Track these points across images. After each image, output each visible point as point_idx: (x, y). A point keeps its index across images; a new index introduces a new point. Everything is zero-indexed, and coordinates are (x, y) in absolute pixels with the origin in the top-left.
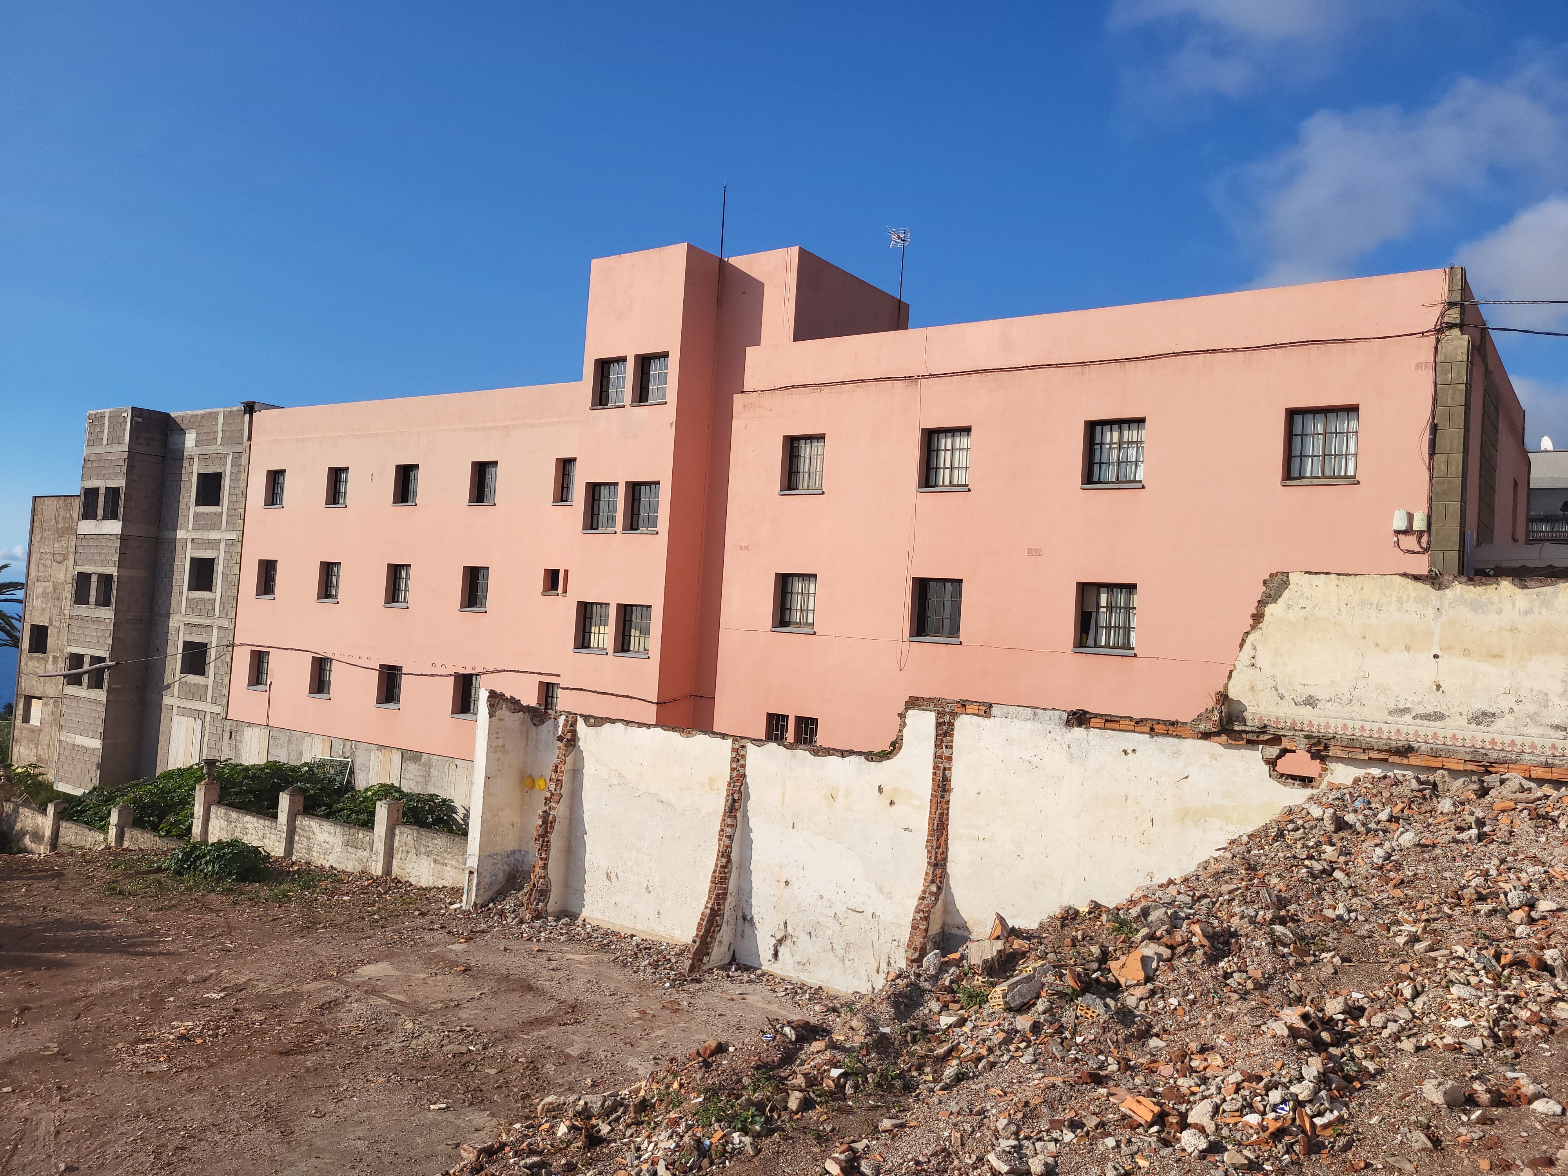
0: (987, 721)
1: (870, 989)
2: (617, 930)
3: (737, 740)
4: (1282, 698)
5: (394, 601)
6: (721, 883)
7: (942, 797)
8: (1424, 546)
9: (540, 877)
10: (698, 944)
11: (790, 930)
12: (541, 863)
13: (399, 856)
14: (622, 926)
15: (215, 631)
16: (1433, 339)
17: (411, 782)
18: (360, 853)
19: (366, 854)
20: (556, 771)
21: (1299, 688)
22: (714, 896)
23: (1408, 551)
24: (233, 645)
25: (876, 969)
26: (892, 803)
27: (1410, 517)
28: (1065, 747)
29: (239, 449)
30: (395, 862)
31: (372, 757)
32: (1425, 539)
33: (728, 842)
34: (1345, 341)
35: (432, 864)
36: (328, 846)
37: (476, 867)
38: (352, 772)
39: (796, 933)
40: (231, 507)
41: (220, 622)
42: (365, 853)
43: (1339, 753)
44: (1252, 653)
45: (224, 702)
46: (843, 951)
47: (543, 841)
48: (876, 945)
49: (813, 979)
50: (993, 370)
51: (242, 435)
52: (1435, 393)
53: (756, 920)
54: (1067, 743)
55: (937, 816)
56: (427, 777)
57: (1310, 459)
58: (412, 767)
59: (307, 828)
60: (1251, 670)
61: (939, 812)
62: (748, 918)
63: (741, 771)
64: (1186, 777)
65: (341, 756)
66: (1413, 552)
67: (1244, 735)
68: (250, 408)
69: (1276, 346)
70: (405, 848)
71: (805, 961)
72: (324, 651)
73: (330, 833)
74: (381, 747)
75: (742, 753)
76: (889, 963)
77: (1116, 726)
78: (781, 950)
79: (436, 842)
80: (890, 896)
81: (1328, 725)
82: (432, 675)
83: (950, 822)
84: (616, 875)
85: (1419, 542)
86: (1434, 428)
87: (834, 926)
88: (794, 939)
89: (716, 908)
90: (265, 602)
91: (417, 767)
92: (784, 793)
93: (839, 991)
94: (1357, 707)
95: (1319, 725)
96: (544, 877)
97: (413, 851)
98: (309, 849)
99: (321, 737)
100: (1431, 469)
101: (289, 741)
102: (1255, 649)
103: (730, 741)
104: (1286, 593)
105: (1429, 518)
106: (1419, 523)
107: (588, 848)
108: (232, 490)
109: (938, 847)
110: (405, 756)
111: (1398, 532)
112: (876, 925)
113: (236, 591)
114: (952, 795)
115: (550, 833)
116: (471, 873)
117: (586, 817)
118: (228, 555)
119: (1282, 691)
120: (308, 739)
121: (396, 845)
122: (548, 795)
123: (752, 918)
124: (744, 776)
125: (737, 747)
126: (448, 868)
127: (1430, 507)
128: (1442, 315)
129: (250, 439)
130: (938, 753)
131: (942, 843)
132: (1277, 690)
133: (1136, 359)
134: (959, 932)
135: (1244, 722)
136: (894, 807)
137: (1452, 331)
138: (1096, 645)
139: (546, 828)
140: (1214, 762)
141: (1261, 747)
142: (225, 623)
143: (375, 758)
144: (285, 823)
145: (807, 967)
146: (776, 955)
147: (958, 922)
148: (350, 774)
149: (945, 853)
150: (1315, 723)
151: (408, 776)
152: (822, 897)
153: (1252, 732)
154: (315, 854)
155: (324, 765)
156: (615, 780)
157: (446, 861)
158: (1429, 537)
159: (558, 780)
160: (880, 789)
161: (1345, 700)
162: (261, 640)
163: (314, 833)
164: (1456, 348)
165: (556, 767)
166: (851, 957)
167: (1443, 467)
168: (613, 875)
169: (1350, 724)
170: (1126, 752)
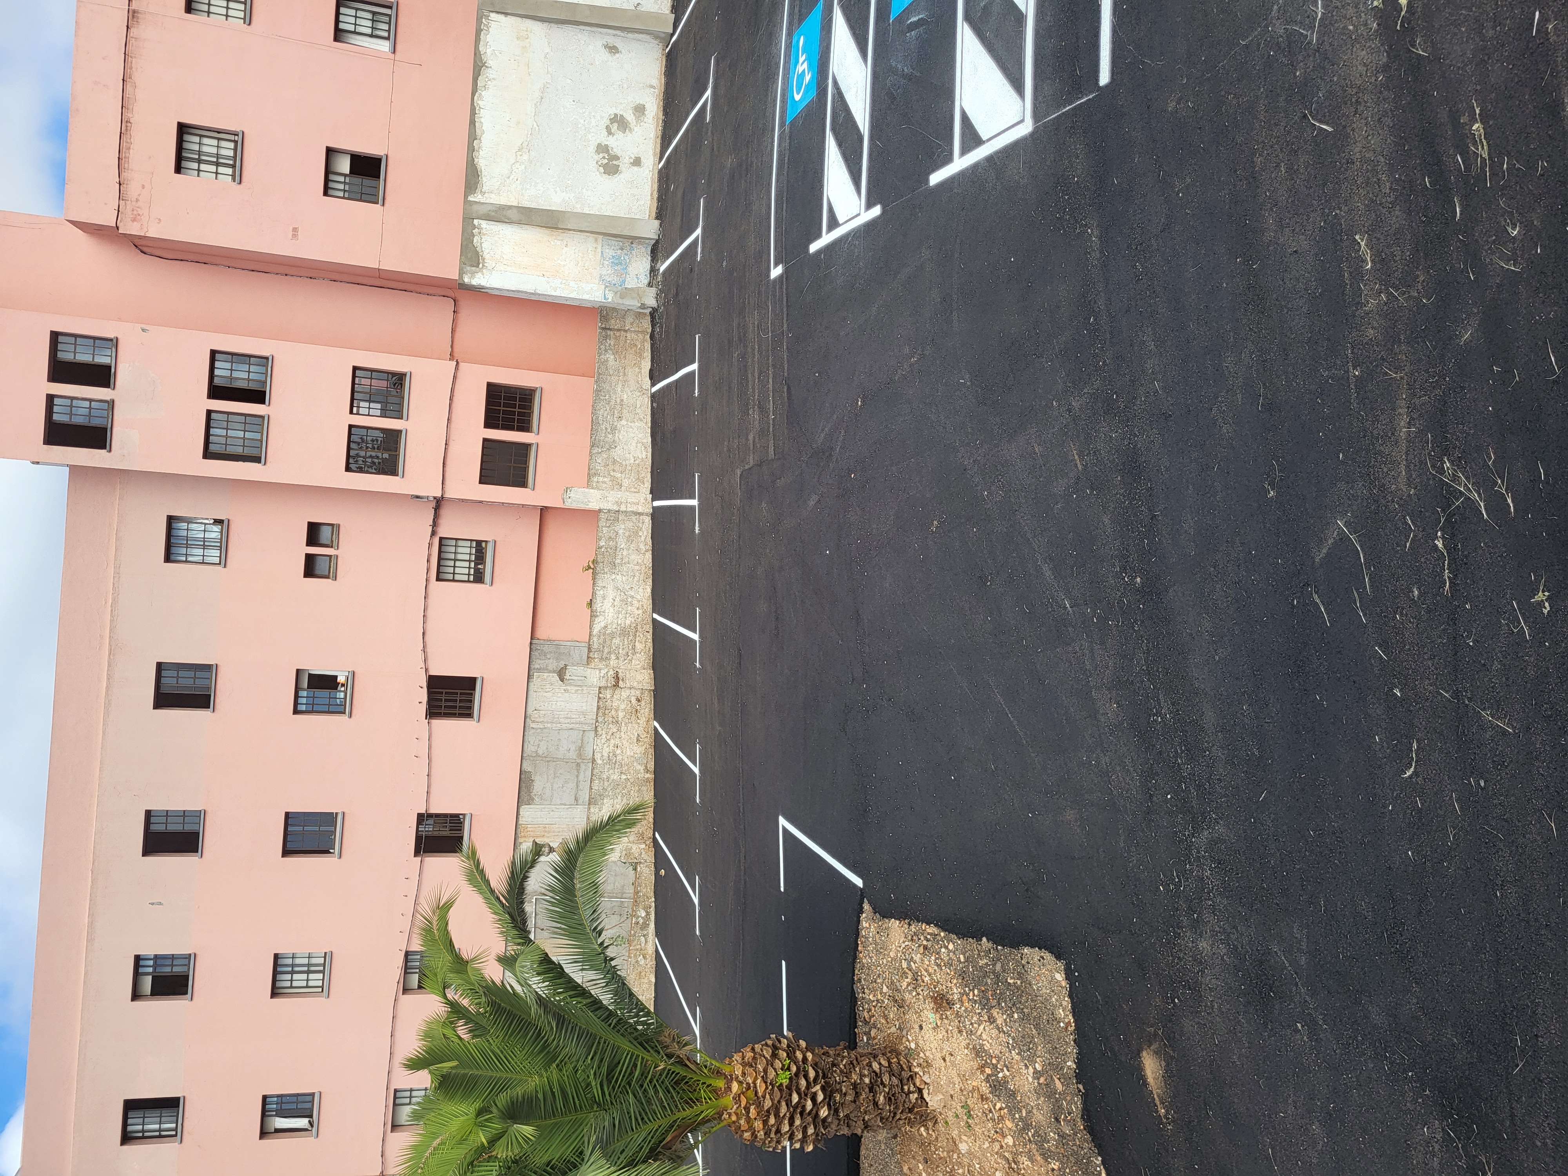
73: (604, 598)
82: (430, 758)
110: (526, 798)
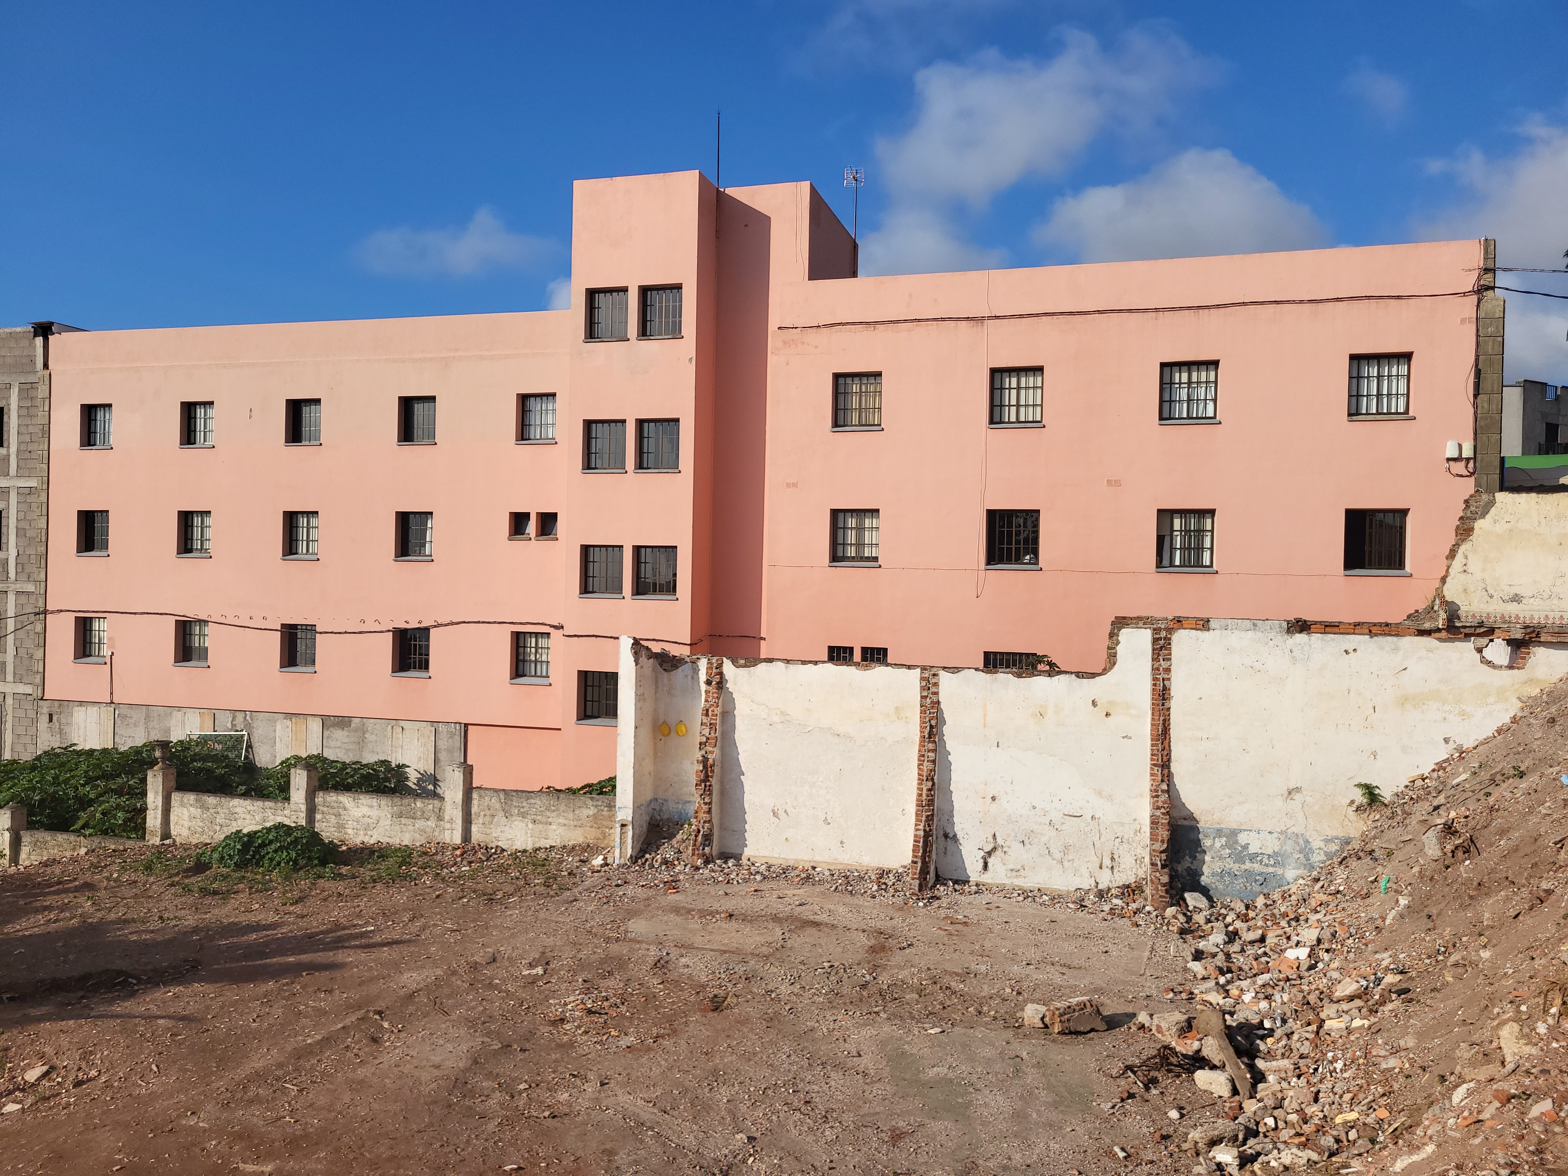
0: (1206, 634)
1: (1093, 884)
2: (791, 863)
3: (925, 669)
4: (1491, 597)
5: (291, 553)
6: (929, 805)
7: (1163, 705)
8: (1471, 471)
9: (705, 822)
10: (919, 865)
11: (1000, 841)
12: (705, 808)
13: (481, 821)
14: (796, 860)
15: (11, 598)
16: (1475, 298)
17: (338, 751)
18: (420, 824)
19: (431, 823)
20: (707, 715)
21: (1506, 588)
22: (924, 819)
23: (1458, 475)
24: (45, 612)
25: (1098, 865)
26: (1107, 715)
27: (1460, 446)
28: (1287, 651)
29: (31, 378)
30: (474, 828)
31: (279, 727)
32: (1471, 465)
33: (931, 766)
34: (1399, 297)
35: (530, 826)
36: (369, 820)
37: (630, 819)
38: (250, 746)
39: (1007, 843)
40: (23, 447)
41: (18, 586)
42: (429, 823)
43: (1550, 639)
44: (1464, 561)
45: (38, 679)
46: (1062, 854)
47: (705, 786)
48: (1098, 844)
49: (1030, 882)
50: (1062, 313)
51: (33, 362)
52: (1478, 344)
53: (960, 835)
54: (1289, 648)
55: (1161, 722)
56: (361, 743)
57: (1365, 399)
58: (339, 735)
59: (335, 805)
60: (1463, 576)
61: (1162, 718)
62: (951, 835)
63: (935, 699)
64: (1405, 669)
65: (231, 730)
66: (1461, 476)
67: (1462, 630)
68: (44, 330)
69: (1338, 299)
70: (488, 813)
71: (1019, 867)
72: (191, 612)
73: (371, 806)
74: (289, 715)
75: (934, 681)
76: (1113, 859)
77: (1336, 630)
78: (991, 861)
79: (533, 801)
80: (1110, 798)
81: (1532, 617)
82: (361, 633)
83: (1171, 726)
84: (785, 811)
85: (1466, 467)
86: (1478, 373)
87: (1051, 832)
88: (1005, 849)
89: (928, 829)
90: (92, 562)
91: (345, 733)
92: (985, 715)
93: (1059, 890)
94: (1555, 601)
95: (1524, 617)
96: (709, 821)
97: (502, 814)
98: (341, 827)
99: (198, 711)
100: (1475, 406)
101: (148, 718)
102: (1466, 557)
103: (918, 670)
104: (1493, 511)
105: (1475, 447)
106: (1467, 452)
107: (746, 789)
108: (23, 429)
109: (1163, 750)
110: (327, 723)
111: (1448, 460)
112: (1097, 826)
113: (43, 549)
114: (1172, 702)
115: (712, 777)
116: (623, 826)
117: (741, 758)
118: (24, 507)
119: (1491, 591)
120: (177, 715)
121: (474, 809)
122: (704, 739)
123: (955, 836)
124: (938, 702)
125: (927, 675)
126: (554, 827)
127: (1475, 439)
128: (1479, 278)
129: (46, 366)
130: (1156, 665)
131: (1167, 746)
132: (1487, 591)
133: (1208, 307)
134: (1186, 823)
135: (1459, 618)
136: (1110, 718)
137: (1488, 292)
138: (1172, 565)
139: (706, 773)
140: (1430, 654)
141: (1473, 638)
142: (30, 587)
143: (283, 730)
144: (304, 801)
145: (1022, 872)
146: (986, 866)
147: (1184, 814)
148: (247, 751)
149: (1169, 754)
150: (1521, 616)
151: (332, 744)
152: (1034, 808)
153: (1471, 627)
154: (350, 831)
155: (206, 741)
156: (776, 719)
157: (549, 820)
158: (1475, 463)
159: (711, 724)
160: (1094, 703)
161: (1546, 596)
162: (87, 604)
163: (345, 809)
164: (1494, 306)
165: (707, 710)
166: (1070, 858)
167: (1486, 405)
168: (781, 813)
169: (1551, 615)
170: (1346, 652)
